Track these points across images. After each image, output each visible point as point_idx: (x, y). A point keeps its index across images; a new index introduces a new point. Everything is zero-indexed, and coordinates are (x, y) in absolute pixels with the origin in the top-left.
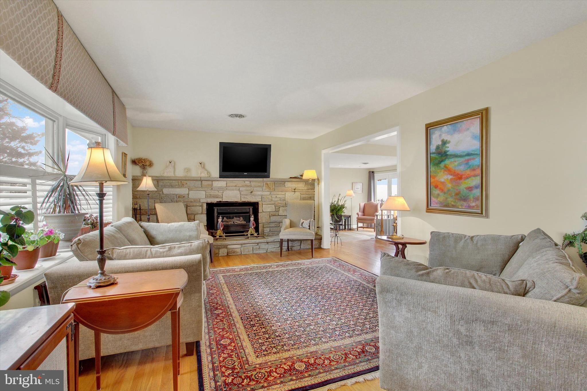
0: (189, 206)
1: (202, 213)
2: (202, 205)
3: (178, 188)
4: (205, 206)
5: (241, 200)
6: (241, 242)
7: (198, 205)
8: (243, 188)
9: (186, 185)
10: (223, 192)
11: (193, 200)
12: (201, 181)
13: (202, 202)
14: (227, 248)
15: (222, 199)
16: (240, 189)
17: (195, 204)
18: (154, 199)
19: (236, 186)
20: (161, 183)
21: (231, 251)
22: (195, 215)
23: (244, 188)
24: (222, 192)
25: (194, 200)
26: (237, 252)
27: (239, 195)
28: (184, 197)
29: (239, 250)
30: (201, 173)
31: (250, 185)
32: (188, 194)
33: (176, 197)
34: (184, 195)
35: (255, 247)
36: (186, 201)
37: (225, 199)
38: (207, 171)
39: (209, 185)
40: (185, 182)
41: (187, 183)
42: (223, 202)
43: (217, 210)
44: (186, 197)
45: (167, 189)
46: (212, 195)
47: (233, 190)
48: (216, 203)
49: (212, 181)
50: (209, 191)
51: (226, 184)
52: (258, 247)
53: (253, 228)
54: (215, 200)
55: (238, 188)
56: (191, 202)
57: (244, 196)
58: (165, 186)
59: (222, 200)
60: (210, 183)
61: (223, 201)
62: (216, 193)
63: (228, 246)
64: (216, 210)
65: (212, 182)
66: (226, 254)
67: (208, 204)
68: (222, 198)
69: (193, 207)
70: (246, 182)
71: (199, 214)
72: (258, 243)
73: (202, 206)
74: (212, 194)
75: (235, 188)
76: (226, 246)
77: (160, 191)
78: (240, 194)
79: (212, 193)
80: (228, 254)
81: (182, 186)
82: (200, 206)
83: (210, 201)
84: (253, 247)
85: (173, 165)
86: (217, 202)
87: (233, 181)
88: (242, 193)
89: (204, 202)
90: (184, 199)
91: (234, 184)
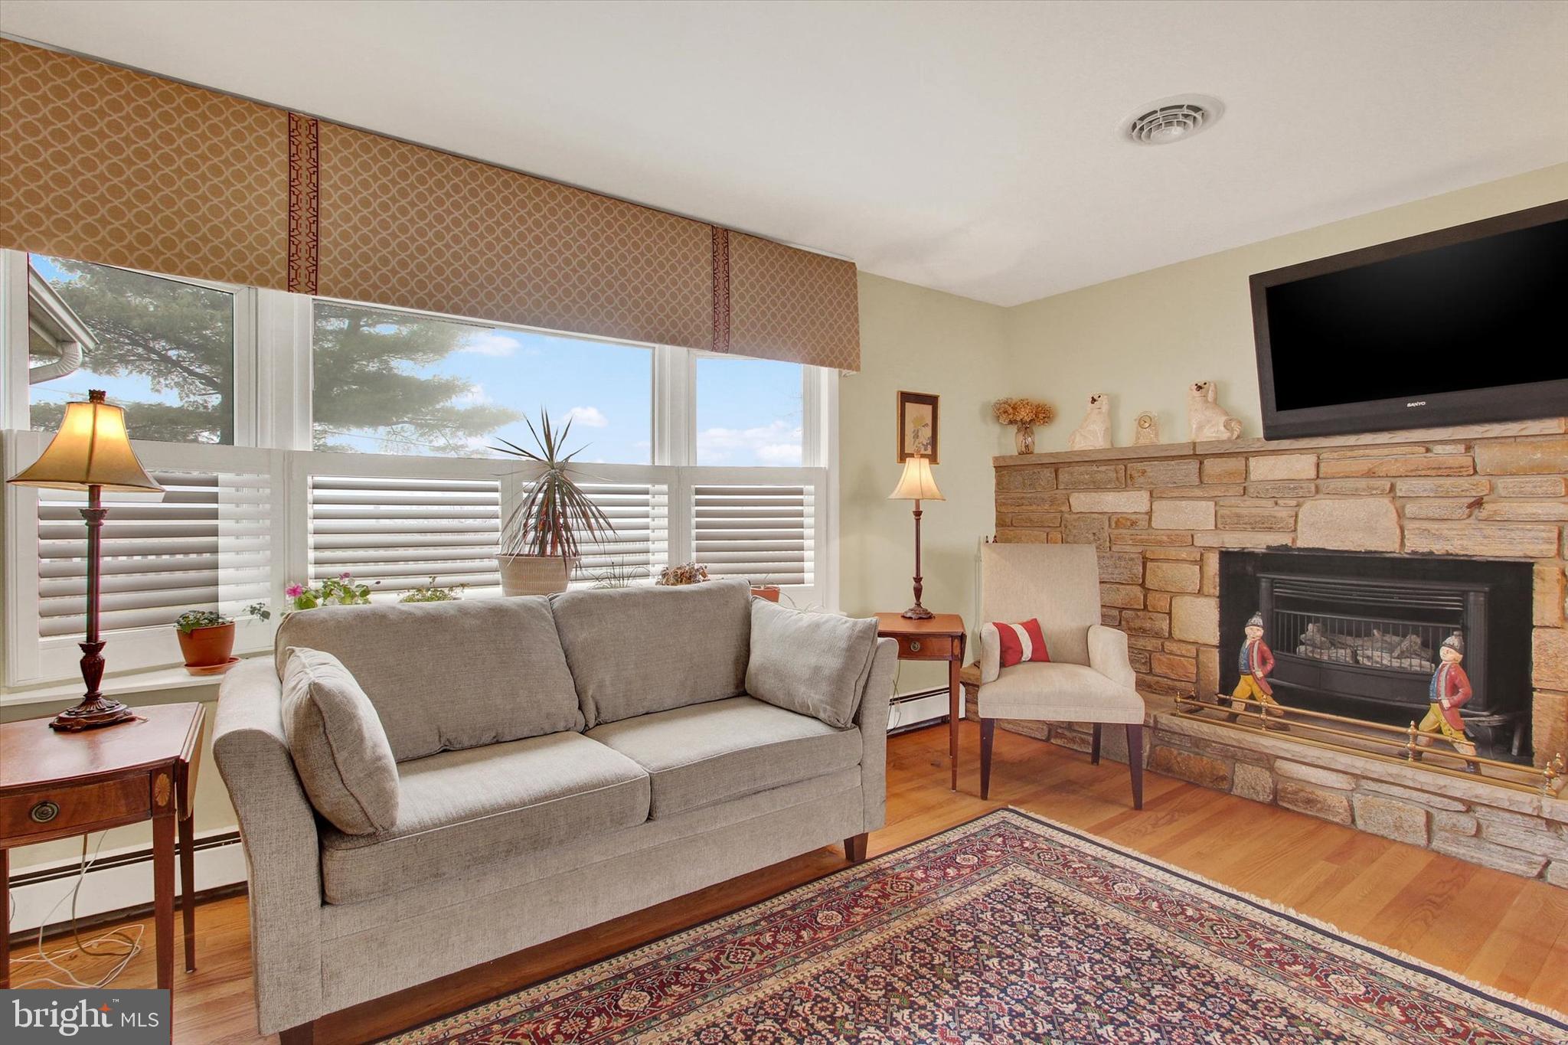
0: (1152, 560)
1: (1200, 592)
2: (1201, 560)
3: (1116, 489)
4: (1213, 563)
5: (1402, 544)
6: (1360, 764)
7: (1184, 556)
8: (1414, 481)
9: (1142, 480)
10: (1298, 505)
11: (1165, 538)
12: (1201, 458)
13: (1205, 548)
14: (1271, 769)
15: (1292, 535)
16: (1398, 487)
17: (1173, 553)
18: (1048, 530)
19: (1370, 474)
20: (1064, 476)
21: (1296, 793)
22: (1173, 595)
23: (1422, 481)
24: (1294, 503)
25: (1169, 536)
26: (1329, 809)
27: (1390, 521)
28: (1133, 523)
29: (1338, 802)
30: (1200, 428)
31: (1467, 461)
32: (1150, 513)
33: (1110, 525)
34: (1133, 517)
35: (1441, 818)
36: (1142, 541)
37: (1308, 539)
38: (1226, 413)
39: (1230, 474)
40: (1140, 466)
41: (1144, 472)
42: (1299, 549)
43: (1272, 587)
44: (1144, 524)
45: (1082, 496)
46: (1246, 520)
47: (1355, 494)
48: (1264, 554)
49: (1247, 455)
50: (1233, 501)
51: (1318, 465)
52: (1467, 823)
53: (1446, 703)
54: (1259, 542)
55: (1386, 484)
56: (1160, 543)
57: (1426, 525)
58: (1077, 486)
59: (1294, 541)
60: (1237, 464)
61: (1300, 544)
62: (1266, 508)
63: (1279, 763)
64: (1264, 584)
65: (1247, 459)
66: (1265, 797)
67: (1226, 556)
68: (1295, 530)
69: (1165, 566)
70: (1438, 449)
71: (1190, 594)
72: (1470, 807)
73: (1201, 562)
74: (1244, 512)
75: (1363, 483)
76: (1267, 761)
77: (1063, 503)
78: (1401, 514)
79: (1248, 507)
80: (1275, 799)
81: (1126, 483)
82: (1195, 562)
83: (1234, 541)
84: (1429, 817)
85: (1105, 408)
86: (1268, 547)
87: (1352, 447)
88: (1410, 509)
89: (1210, 549)
90: (1133, 532)
91: (1364, 466)
